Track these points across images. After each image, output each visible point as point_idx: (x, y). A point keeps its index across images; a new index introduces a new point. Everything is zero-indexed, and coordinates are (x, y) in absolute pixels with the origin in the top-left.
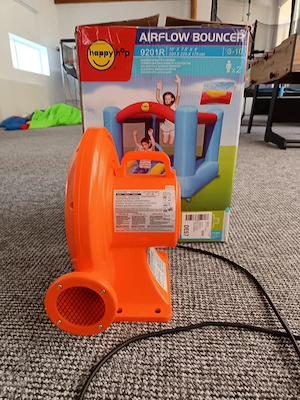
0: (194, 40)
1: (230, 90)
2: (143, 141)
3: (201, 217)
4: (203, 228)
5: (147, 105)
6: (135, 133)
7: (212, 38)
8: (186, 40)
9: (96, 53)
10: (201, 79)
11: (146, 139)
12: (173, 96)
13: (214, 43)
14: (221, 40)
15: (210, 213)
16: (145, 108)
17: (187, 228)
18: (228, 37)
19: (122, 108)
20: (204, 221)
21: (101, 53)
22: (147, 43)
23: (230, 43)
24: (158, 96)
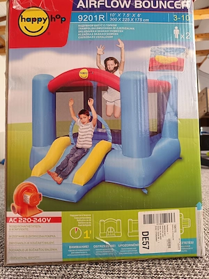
0: (136, 7)
1: (182, 56)
2: (81, 113)
3: (165, 218)
4: (169, 235)
5: (86, 71)
6: (71, 104)
7: (155, 5)
8: (128, 7)
9: (29, 20)
10: (146, 44)
11: (86, 111)
12: (116, 62)
13: (158, 9)
14: (165, 7)
15: (176, 212)
16: (84, 75)
17: (146, 235)
18: (172, 5)
19: (55, 75)
20: (169, 225)
21: (34, 20)
22: (85, 9)
23: (175, 10)
24: (98, 62)
